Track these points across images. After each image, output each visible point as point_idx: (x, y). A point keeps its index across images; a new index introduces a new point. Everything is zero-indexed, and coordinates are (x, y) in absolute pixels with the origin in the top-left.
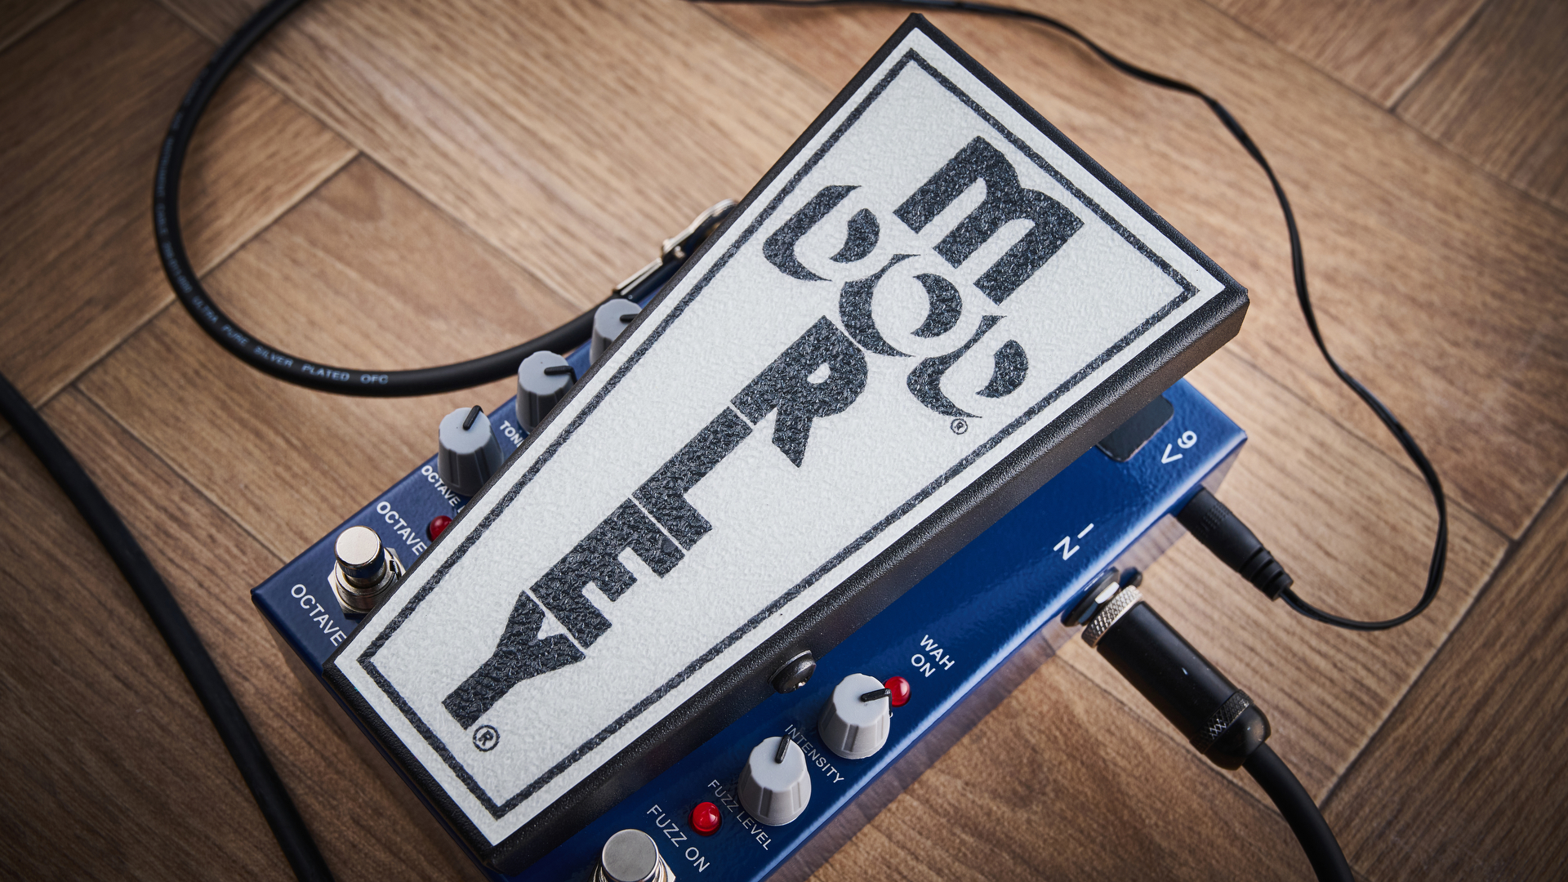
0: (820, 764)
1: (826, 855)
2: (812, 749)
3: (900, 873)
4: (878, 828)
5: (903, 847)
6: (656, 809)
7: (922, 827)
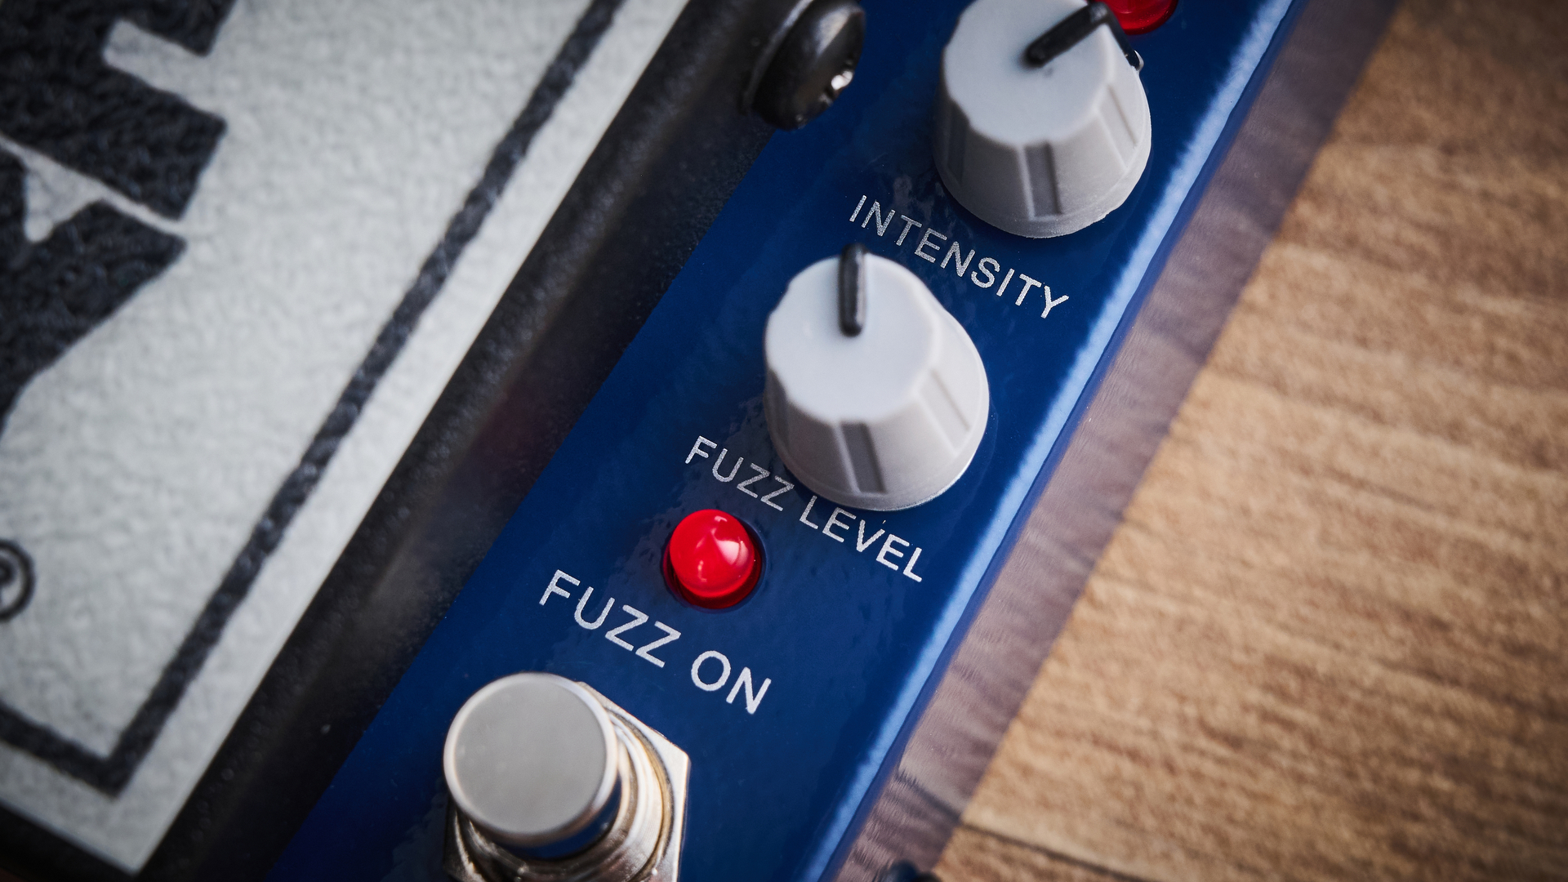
0: (985, 279)
1: (1114, 501)
2: (946, 247)
3: (1343, 477)
4: (1236, 372)
5: (1328, 399)
6: (562, 583)
7: (1363, 323)
